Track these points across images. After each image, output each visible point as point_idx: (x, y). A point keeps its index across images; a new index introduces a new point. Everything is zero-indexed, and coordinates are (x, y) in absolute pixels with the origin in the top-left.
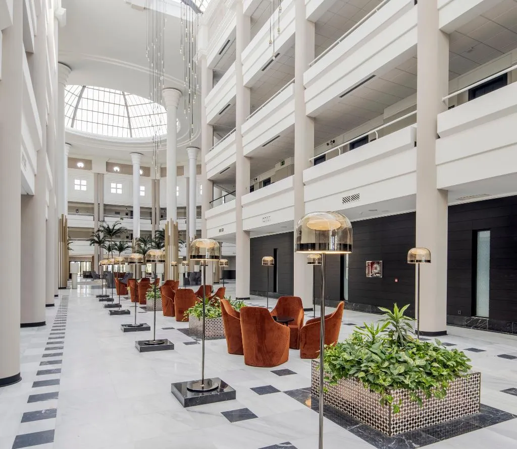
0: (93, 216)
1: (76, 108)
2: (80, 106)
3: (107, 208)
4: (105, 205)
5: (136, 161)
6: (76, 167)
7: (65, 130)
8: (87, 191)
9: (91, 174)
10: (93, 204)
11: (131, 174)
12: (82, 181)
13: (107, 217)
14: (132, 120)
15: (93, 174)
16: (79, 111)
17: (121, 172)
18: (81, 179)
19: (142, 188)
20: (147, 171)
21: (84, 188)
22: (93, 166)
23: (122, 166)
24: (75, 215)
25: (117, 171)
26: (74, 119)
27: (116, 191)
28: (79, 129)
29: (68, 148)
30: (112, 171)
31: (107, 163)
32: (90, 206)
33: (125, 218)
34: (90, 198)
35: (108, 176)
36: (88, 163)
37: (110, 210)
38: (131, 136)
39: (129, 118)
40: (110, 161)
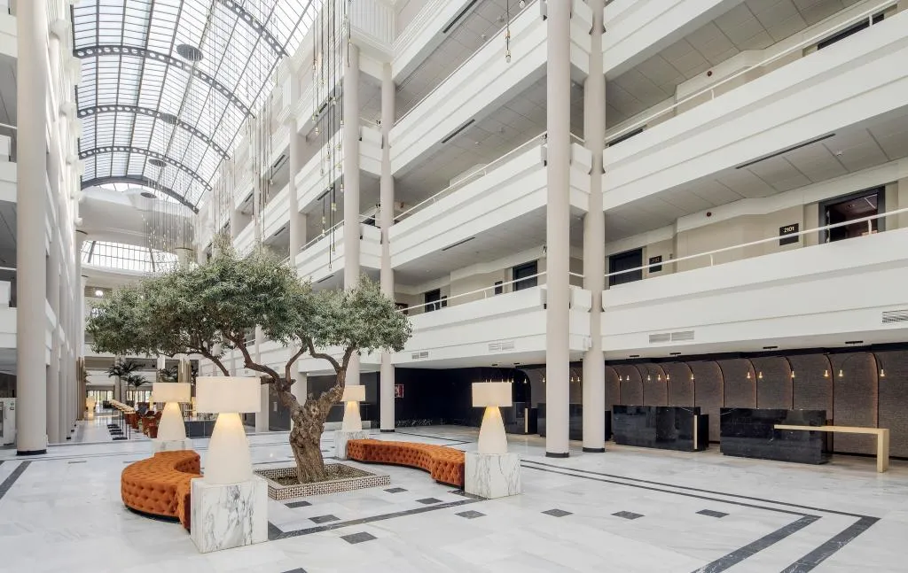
6: (95, 296)
26: (91, 253)
36: (108, 292)
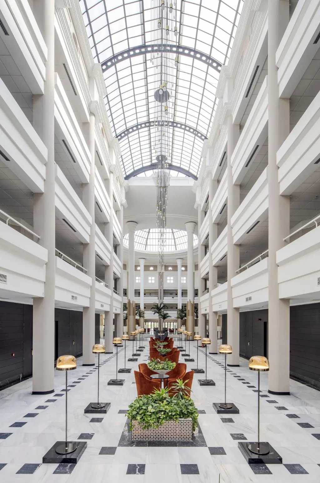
0: (158, 297)
1: (147, 239)
2: (149, 238)
3: (165, 291)
4: (164, 290)
5: (179, 263)
6: (149, 270)
7: (135, 250)
8: (155, 283)
9: (156, 273)
10: (158, 290)
11: (177, 270)
12: (152, 278)
13: (165, 296)
14: (176, 240)
16: (149, 240)
18: (152, 276)
21: (153, 282)
23: (173, 266)
24: (149, 296)
26: (146, 245)
27: (170, 281)
28: (149, 250)
29: (144, 261)
32: (157, 291)
34: (156, 287)
35: (166, 273)
36: (155, 267)
37: (167, 293)
38: (176, 250)
39: (174, 239)
40: (166, 265)
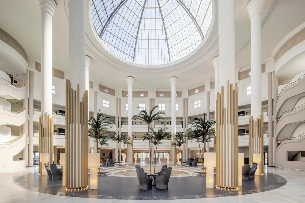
15: (148, 100)
17: (164, 96)
19: (177, 105)
20: (179, 94)
22: (149, 95)
25: (162, 96)
30: (159, 96)
31: (156, 92)
33: (167, 125)
